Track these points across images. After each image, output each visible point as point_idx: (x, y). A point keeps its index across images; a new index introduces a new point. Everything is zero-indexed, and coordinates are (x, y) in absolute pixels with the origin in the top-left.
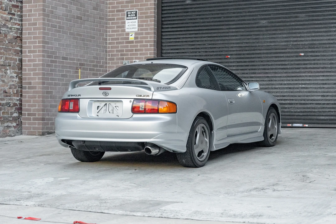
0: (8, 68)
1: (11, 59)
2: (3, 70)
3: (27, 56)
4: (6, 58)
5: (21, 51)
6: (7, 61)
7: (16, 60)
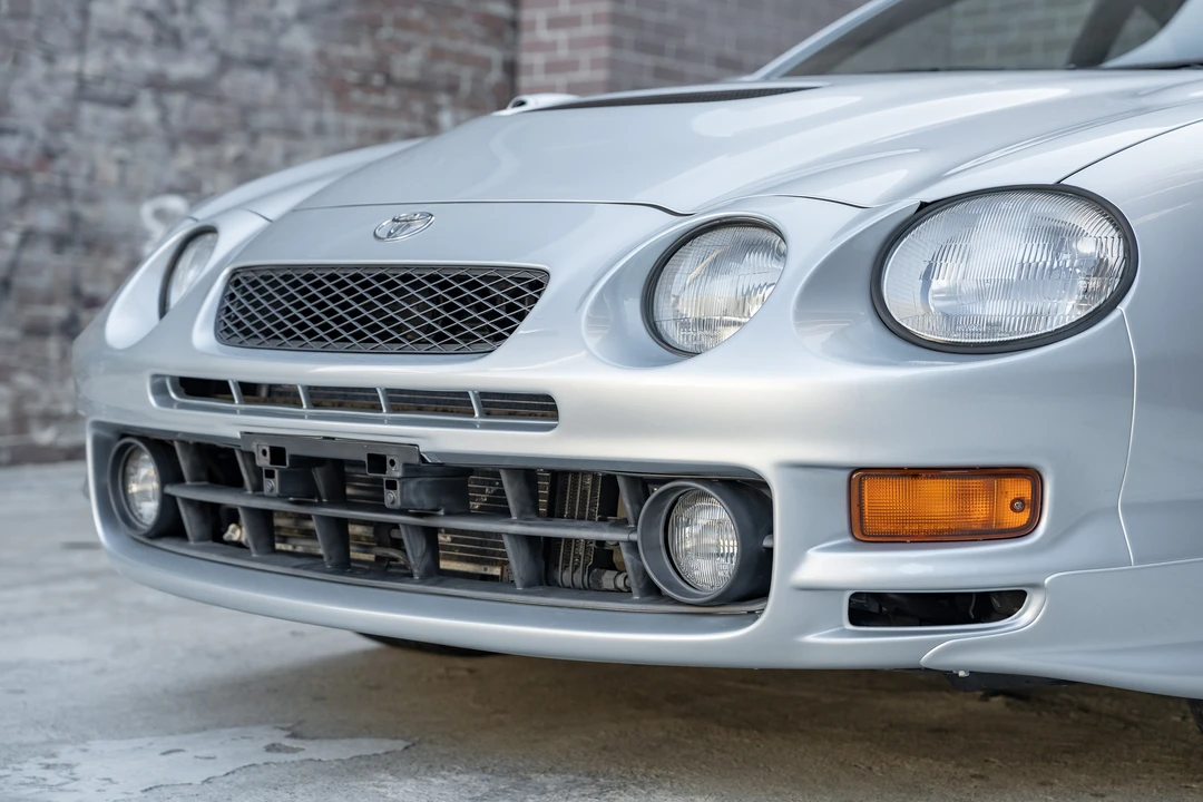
0: (443, 99)
1: (463, 58)
2: (418, 107)
3: (539, 46)
4: (437, 54)
5: (514, 24)
6: (443, 68)
7: (486, 64)
